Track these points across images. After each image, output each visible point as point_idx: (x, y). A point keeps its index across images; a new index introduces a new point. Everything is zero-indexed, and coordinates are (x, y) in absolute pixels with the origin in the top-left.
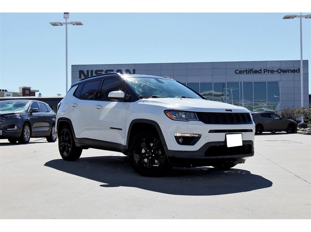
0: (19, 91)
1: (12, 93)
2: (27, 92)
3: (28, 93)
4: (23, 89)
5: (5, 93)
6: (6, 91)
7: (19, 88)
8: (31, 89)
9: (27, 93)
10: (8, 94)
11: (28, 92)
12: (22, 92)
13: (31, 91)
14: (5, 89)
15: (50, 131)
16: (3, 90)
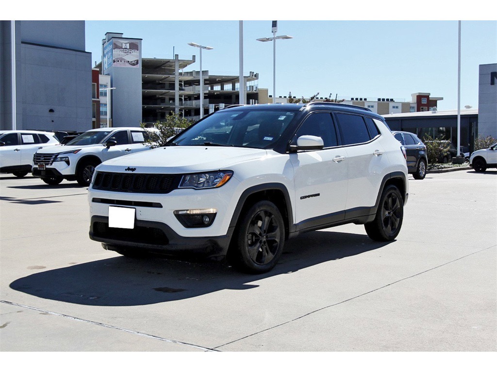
0: (411, 100)
1: (401, 104)
2: (424, 101)
3: (426, 103)
4: (417, 96)
5: (391, 104)
6: (392, 100)
7: (412, 95)
8: (430, 96)
9: (424, 103)
10: (396, 105)
11: (426, 101)
12: (416, 102)
13: (430, 99)
14: (390, 98)
15: (417, 167)
16: (388, 100)
